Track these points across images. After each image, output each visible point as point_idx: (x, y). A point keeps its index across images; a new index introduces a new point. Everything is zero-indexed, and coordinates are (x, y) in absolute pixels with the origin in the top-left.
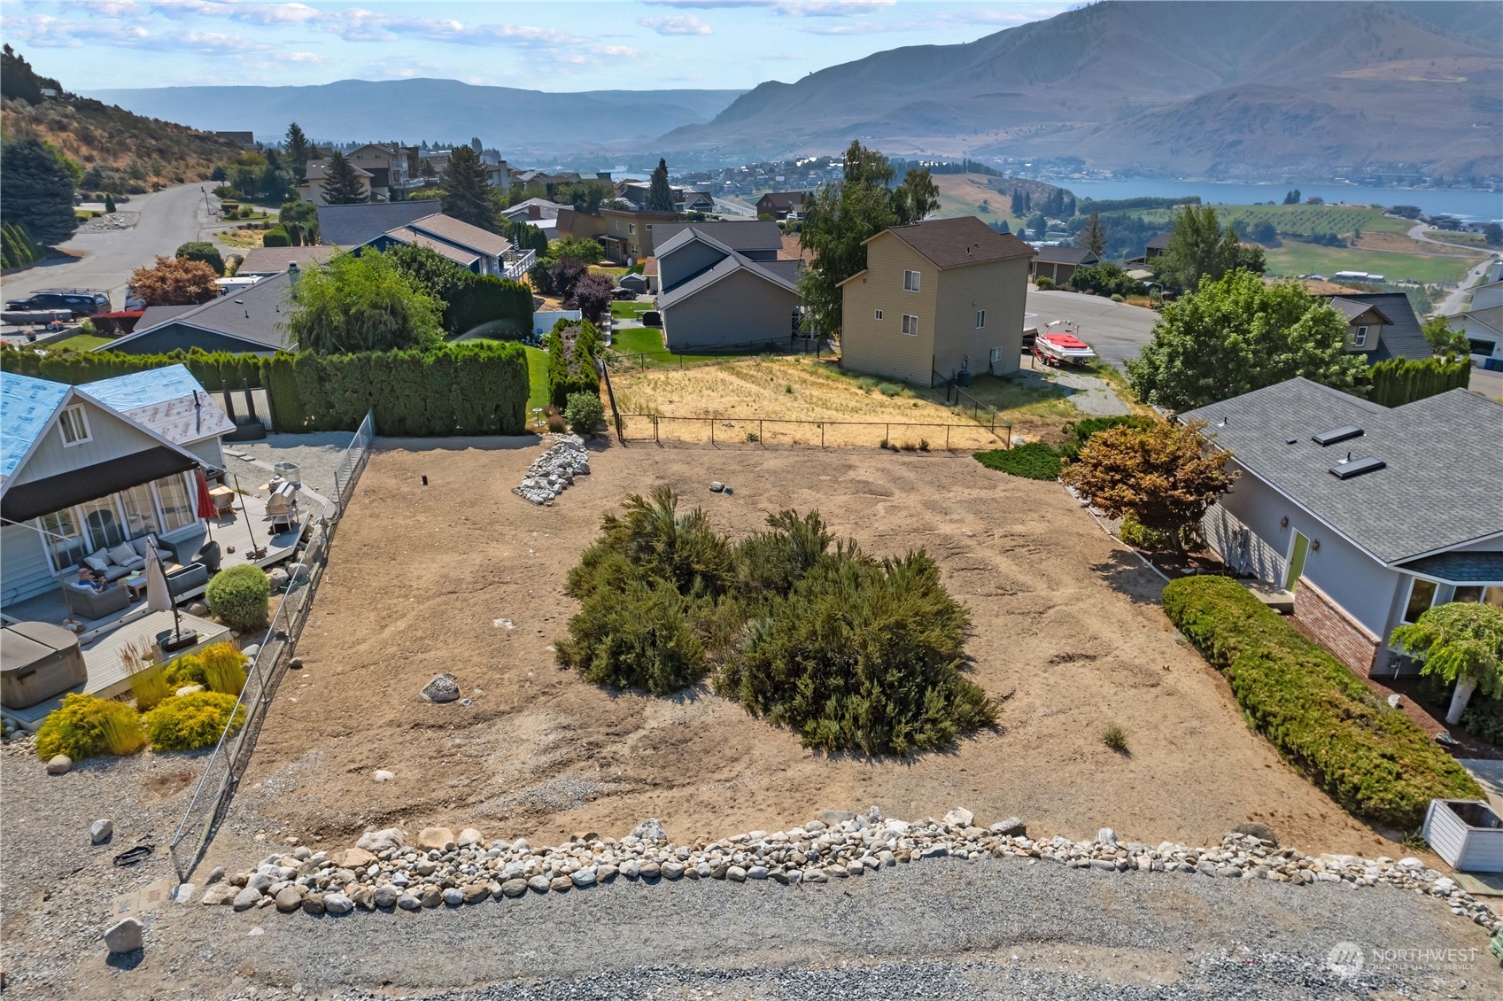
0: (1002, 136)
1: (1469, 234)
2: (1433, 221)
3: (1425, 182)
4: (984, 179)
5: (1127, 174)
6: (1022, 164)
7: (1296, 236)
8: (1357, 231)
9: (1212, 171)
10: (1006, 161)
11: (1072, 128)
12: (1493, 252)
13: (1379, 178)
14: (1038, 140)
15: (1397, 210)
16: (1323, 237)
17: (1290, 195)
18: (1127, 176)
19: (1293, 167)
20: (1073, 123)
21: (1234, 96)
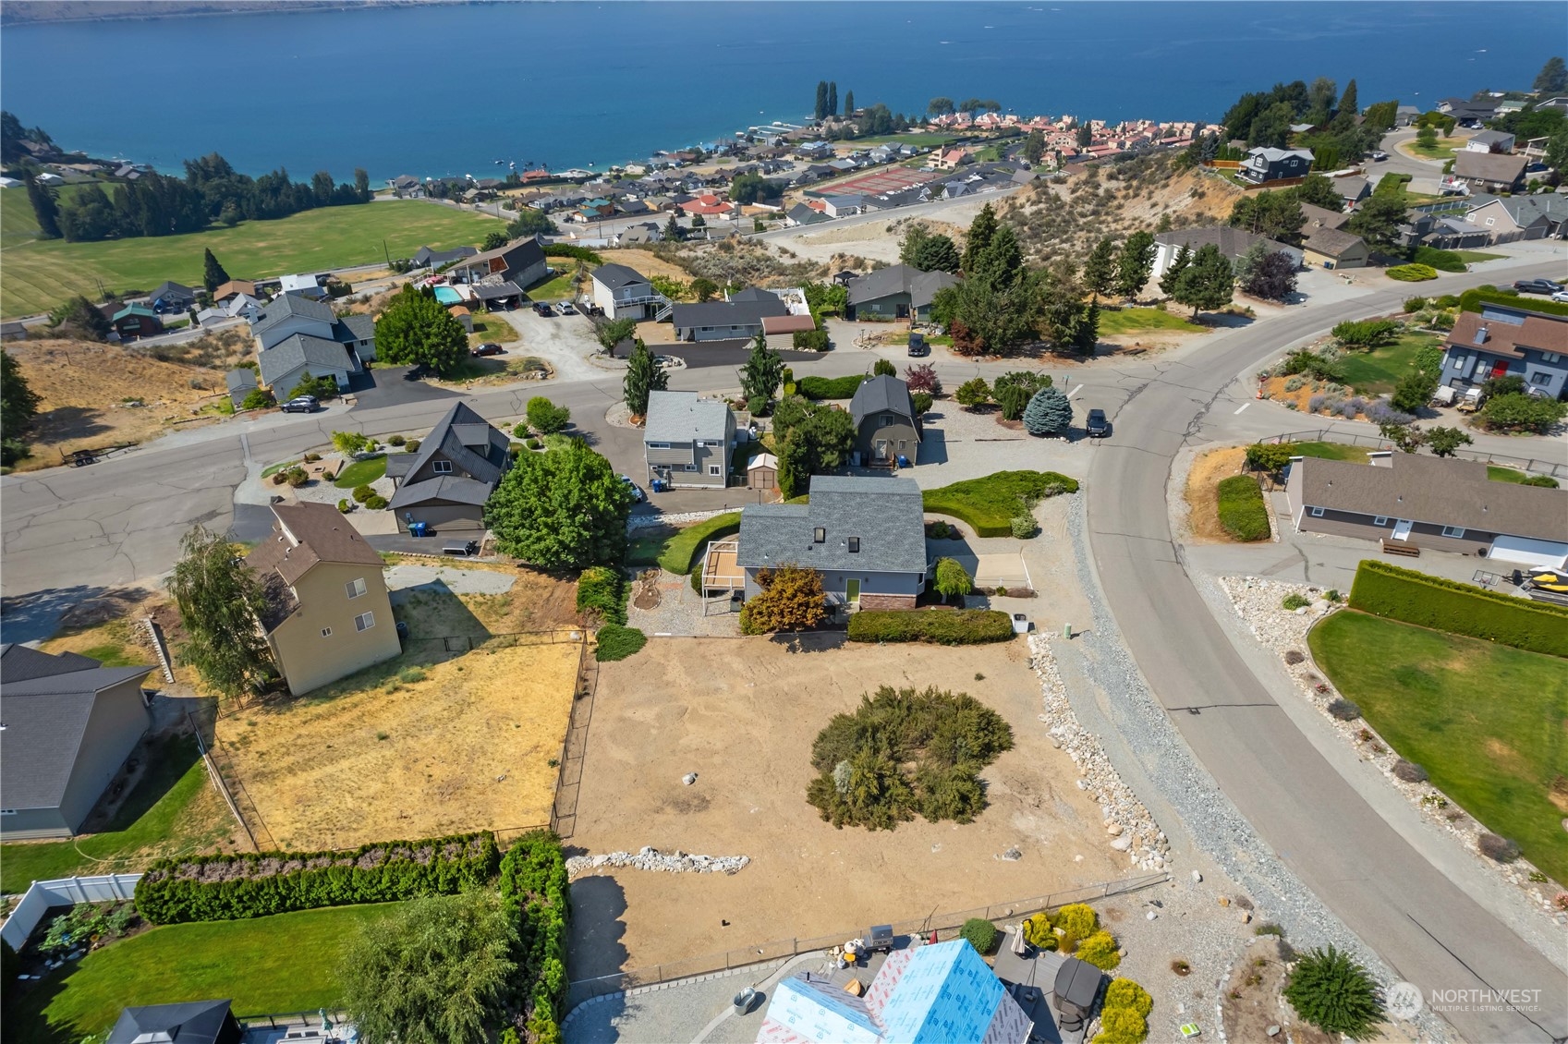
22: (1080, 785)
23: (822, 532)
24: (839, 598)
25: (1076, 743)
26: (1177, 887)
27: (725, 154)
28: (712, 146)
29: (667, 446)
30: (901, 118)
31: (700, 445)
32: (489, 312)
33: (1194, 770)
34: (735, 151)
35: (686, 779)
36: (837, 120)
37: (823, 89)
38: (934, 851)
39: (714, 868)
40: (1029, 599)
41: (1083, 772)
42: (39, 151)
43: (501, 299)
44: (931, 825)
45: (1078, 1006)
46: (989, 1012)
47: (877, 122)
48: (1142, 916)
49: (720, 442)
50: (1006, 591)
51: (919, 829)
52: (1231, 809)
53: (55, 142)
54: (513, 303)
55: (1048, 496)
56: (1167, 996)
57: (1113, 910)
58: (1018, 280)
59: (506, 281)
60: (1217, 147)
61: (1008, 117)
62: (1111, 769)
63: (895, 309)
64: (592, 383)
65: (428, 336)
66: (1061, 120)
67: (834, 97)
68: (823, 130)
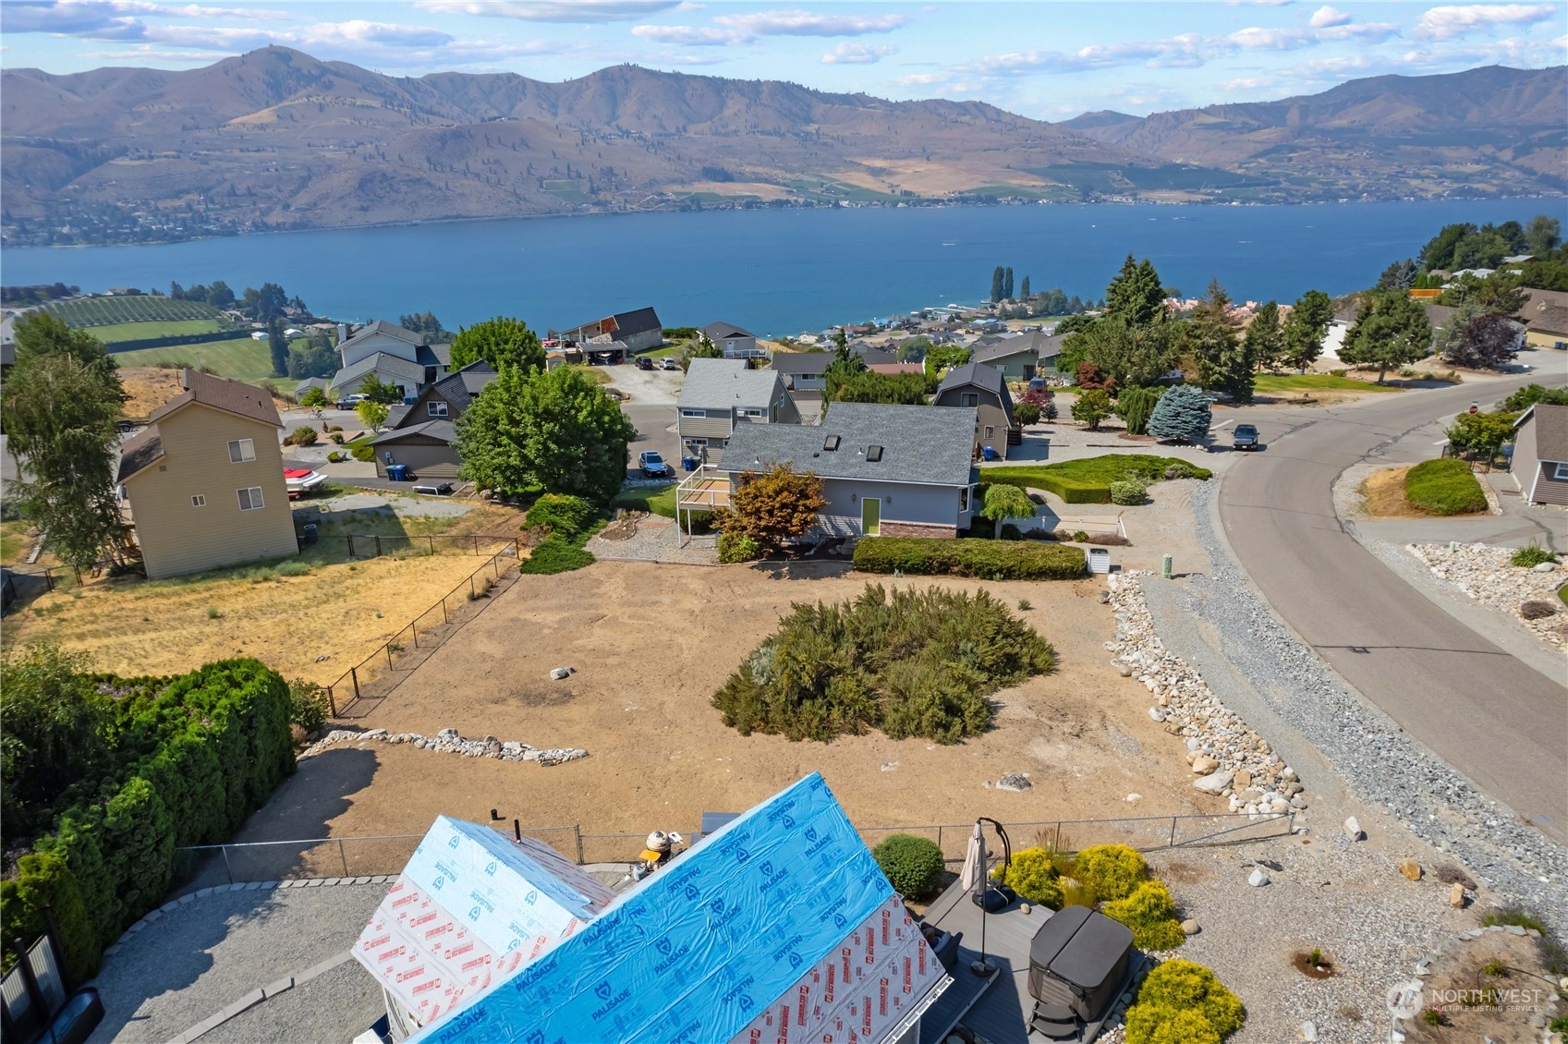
22: (1153, 714)
23: (835, 441)
24: (851, 526)
25: (1155, 668)
26: (1314, 844)
27: (898, 328)
28: (885, 322)
29: (702, 414)
30: (1077, 300)
31: (741, 413)
32: (590, 364)
33: (1354, 708)
34: (908, 325)
35: (554, 674)
36: (1012, 302)
37: (999, 273)
38: (883, 769)
39: (528, 755)
40: (1120, 547)
41: (1162, 700)
42: (293, 314)
43: (604, 352)
44: (894, 742)
45: (1073, 986)
46: (841, 923)
47: (1052, 303)
48: (1239, 880)
49: (764, 410)
50: (1087, 537)
51: (870, 745)
52: (1426, 755)
53: (309, 310)
54: (616, 358)
55: (1168, 478)
56: (1279, 1009)
57: (1183, 867)
58: (1159, 317)
59: (614, 340)
60: (1414, 276)
61: (1188, 301)
62: (1208, 692)
63: (1022, 370)
64: (665, 406)
65: (502, 352)
66: (1245, 305)
67: (1010, 281)
68: (996, 312)
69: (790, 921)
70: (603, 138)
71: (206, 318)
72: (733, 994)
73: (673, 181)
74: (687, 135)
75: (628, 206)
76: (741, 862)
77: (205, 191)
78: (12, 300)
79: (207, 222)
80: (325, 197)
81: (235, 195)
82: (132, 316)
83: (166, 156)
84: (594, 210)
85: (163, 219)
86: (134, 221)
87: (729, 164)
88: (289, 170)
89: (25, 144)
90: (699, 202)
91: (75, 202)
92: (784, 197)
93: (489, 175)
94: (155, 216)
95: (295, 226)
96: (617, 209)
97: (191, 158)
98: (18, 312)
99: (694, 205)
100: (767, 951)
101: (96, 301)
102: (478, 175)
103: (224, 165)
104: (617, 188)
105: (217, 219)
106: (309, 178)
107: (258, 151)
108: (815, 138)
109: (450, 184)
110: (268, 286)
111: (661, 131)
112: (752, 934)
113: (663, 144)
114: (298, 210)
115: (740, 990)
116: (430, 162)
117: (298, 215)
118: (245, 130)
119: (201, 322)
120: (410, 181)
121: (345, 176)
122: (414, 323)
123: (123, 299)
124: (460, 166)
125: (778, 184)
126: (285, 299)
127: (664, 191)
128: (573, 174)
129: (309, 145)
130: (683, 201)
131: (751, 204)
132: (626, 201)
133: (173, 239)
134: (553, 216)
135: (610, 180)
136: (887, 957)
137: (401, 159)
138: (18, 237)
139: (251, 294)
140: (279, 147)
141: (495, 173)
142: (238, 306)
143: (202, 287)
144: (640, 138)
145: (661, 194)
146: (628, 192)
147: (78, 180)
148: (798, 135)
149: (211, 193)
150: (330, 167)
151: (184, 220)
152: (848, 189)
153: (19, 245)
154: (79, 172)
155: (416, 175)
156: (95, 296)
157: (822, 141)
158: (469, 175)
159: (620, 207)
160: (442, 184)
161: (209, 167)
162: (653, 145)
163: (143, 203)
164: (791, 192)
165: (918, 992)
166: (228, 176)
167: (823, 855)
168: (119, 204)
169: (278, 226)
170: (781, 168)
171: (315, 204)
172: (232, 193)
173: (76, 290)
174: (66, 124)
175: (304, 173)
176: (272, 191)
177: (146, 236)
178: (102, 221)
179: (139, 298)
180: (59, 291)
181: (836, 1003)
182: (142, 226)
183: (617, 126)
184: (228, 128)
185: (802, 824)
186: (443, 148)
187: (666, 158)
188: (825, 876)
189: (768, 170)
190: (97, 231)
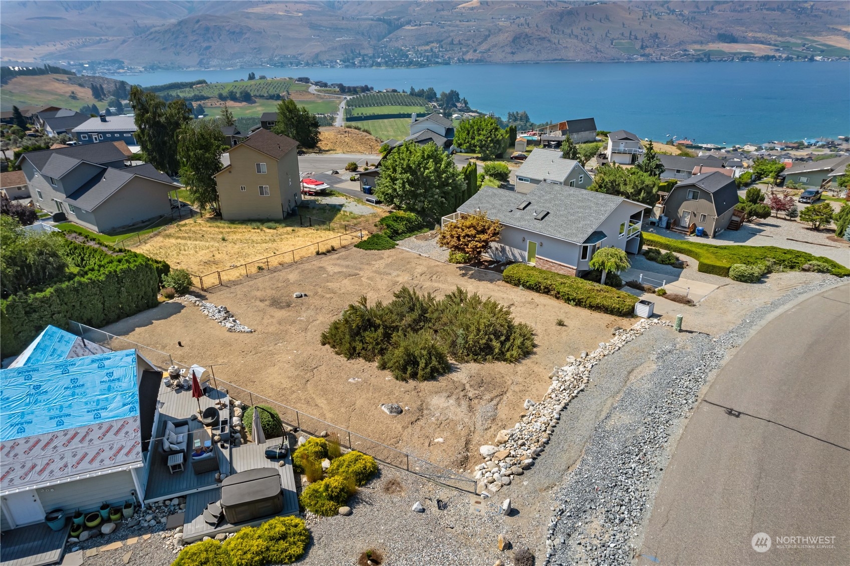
0: (59, 46)
1: (332, 89)
2: (316, 84)
3: (302, 64)
4: (65, 77)
5: (152, 68)
6: (82, 65)
7: (262, 97)
8: (287, 91)
9: (200, 63)
10: (69, 63)
11: (107, 41)
12: (344, 97)
13: (282, 63)
14: (87, 49)
15: (300, 80)
16: (274, 96)
17: (250, 75)
18: (153, 69)
19: (241, 59)
20: (107, 38)
21: (198, 21)
22: (526, 402)
23: (526, 204)
24: (521, 256)
29: (527, 181)
38: (350, 380)
40: (682, 305)
42: (461, 107)
43: (554, 141)
46: (97, 417)
50: (664, 294)
54: (560, 145)
55: (804, 270)
57: (398, 484)
59: (563, 135)
63: (821, 182)
69: (70, 406)
70: (656, 15)
71: (421, 106)
72: (17, 424)
73: (695, 42)
74: (713, 12)
75: (662, 57)
76: (63, 374)
77: (439, 41)
78: (348, 92)
79: (438, 58)
80: (495, 46)
81: (453, 44)
82: (391, 102)
83: (426, 24)
84: (640, 59)
85: (419, 56)
86: (407, 56)
87: (737, 31)
88: (480, 31)
89: (372, 20)
90: (709, 56)
91: (385, 47)
92: (772, 53)
93: (583, 36)
94: (416, 54)
95: (478, 61)
96: (654, 59)
97: (437, 26)
98: (348, 98)
99: (707, 57)
100: (49, 414)
101: (379, 94)
102: (577, 36)
103: (451, 28)
104: (658, 46)
105: (442, 56)
106: (489, 36)
107: (467, 21)
108: (808, 12)
109: (561, 41)
110: (452, 91)
111: (696, 10)
112: (46, 404)
113: (695, 18)
114: (480, 52)
115: (22, 424)
116: (552, 28)
117: (480, 55)
118: (464, 11)
119: (418, 108)
120: (540, 39)
121: (506, 35)
122: (515, 117)
123: (389, 94)
124: (569, 31)
125: (770, 44)
126: (459, 98)
127: (687, 48)
128: (633, 37)
129: (492, 18)
130: (699, 55)
131: (745, 58)
132: (662, 54)
133: (421, 65)
134: (616, 61)
135: (654, 41)
136: (112, 441)
137: (537, 26)
138: (361, 63)
139: (444, 95)
140: (478, 19)
141: (587, 35)
142: (437, 100)
143: (423, 90)
144: (681, 14)
145: (686, 50)
146: (664, 48)
147: (389, 36)
148: (796, 10)
149: (442, 43)
150: (500, 30)
151: (428, 56)
152: (825, 48)
153: (360, 67)
154: (390, 33)
155: (543, 35)
156: (379, 92)
157: (813, 14)
158: (572, 36)
159: (657, 58)
160: (556, 41)
161: (444, 30)
162: (688, 19)
163: (413, 48)
164: (778, 50)
165: (117, 463)
166: (452, 34)
167: (110, 386)
168: (403, 48)
169: (469, 61)
170: (775, 34)
171: (489, 50)
172: (452, 43)
173: (372, 88)
174: (389, 10)
175: (487, 33)
176: (470, 42)
177: (410, 63)
178: (394, 56)
179: (396, 93)
180: (366, 89)
181: (67, 448)
182: (410, 59)
183: (668, 7)
184: (457, 10)
185: (108, 369)
186: (561, 21)
187: (694, 27)
188: (104, 394)
189: (765, 35)
190: (391, 61)
